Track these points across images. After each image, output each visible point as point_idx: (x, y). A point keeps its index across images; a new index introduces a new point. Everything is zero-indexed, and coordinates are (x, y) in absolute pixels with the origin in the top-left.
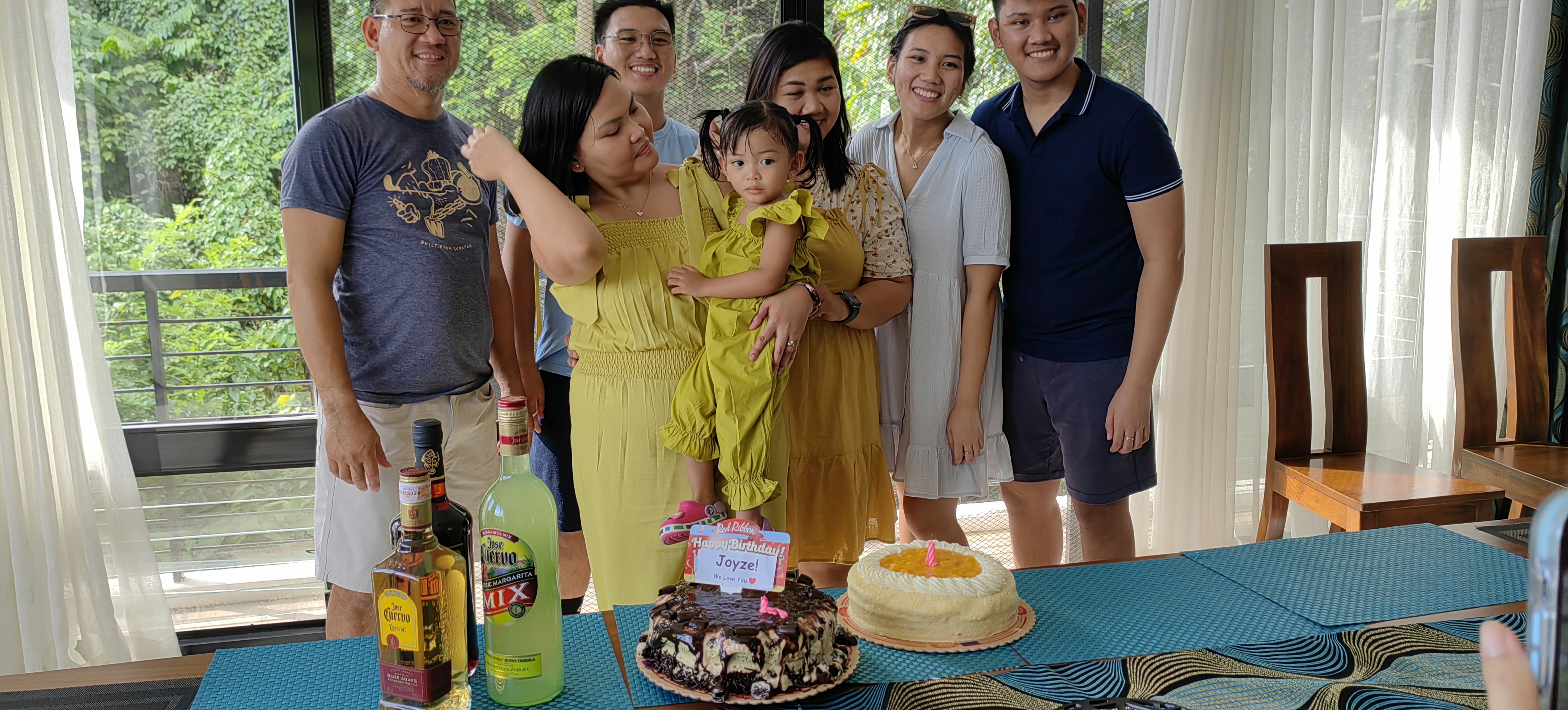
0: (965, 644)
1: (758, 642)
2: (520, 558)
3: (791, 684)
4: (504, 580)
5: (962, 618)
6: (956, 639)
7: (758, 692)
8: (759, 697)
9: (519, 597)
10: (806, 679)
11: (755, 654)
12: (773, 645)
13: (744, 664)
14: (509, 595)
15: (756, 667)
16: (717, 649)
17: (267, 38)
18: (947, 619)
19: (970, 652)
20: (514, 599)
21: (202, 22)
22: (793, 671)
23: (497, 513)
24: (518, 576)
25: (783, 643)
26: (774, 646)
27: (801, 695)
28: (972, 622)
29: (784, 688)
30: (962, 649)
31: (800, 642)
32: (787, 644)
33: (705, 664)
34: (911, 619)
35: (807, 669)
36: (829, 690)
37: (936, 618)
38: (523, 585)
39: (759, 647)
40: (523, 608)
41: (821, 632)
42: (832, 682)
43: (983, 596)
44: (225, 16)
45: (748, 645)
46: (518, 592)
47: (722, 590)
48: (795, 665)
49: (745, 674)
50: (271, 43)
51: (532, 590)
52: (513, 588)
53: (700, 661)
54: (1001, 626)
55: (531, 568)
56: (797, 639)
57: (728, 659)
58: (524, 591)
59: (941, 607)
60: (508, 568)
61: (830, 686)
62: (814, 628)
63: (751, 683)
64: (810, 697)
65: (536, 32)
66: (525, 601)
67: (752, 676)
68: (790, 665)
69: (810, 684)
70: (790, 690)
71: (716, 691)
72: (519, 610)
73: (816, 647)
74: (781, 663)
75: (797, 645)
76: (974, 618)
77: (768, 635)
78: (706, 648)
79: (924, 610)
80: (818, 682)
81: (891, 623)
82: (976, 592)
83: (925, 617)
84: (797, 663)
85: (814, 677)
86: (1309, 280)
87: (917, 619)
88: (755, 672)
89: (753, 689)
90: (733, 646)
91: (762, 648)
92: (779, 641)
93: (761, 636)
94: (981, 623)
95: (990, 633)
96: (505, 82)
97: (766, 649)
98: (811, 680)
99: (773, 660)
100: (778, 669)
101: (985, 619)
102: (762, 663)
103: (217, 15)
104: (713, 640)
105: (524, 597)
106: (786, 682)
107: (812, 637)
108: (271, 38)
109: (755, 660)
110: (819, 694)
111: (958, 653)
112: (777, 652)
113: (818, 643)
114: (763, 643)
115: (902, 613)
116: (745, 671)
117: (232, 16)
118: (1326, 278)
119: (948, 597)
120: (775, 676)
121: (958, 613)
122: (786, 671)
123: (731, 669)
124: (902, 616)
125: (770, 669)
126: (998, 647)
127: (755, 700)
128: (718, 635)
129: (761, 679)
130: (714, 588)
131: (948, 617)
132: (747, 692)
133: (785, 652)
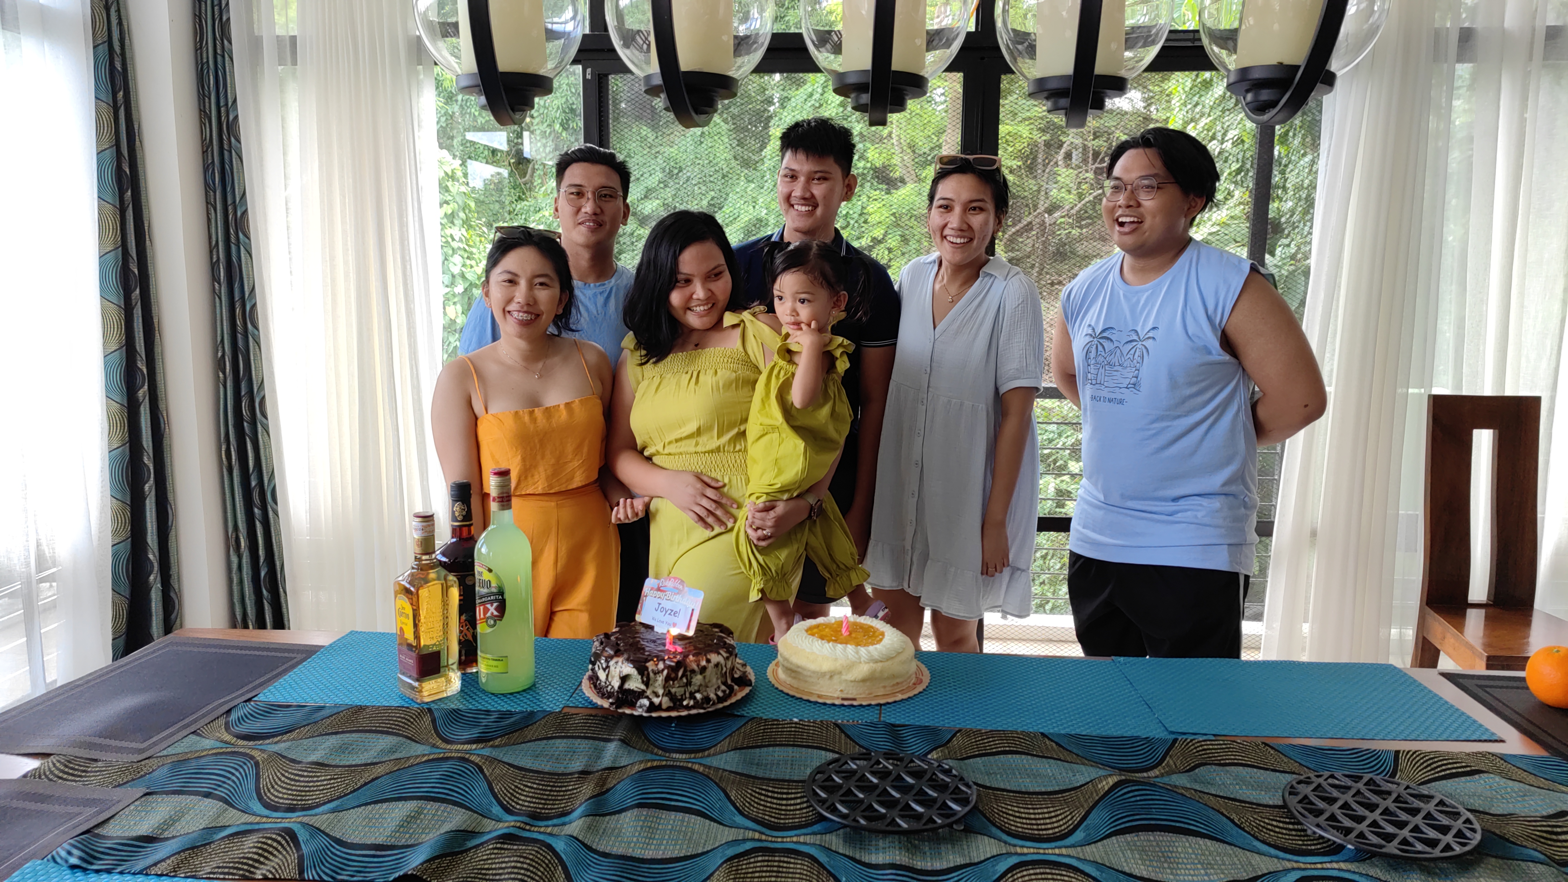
0: (843, 699)
1: (647, 668)
2: (494, 584)
3: (672, 705)
4: (484, 599)
5: (844, 677)
6: (837, 694)
7: (641, 707)
8: (640, 710)
9: (492, 613)
10: (685, 703)
11: (642, 678)
12: (657, 673)
13: (635, 684)
14: (486, 610)
15: (643, 687)
16: (618, 670)
17: (710, 198)
18: (831, 677)
19: (843, 705)
20: (489, 614)
21: (666, 186)
22: (675, 695)
23: (484, 550)
24: (492, 598)
25: (665, 672)
26: (659, 673)
27: (674, 714)
28: (852, 681)
29: (664, 706)
30: (837, 702)
31: (680, 674)
32: (668, 673)
33: (610, 679)
34: (805, 673)
35: (687, 695)
36: (699, 714)
37: (823, 674)
38: (495, 605)
39: (646, 672)
40: (495, 621)
41: (703, 670)
42: (704, 709)
43: (866, 663)
44: (681, 183)
45: (637, 669)
46: (492, 609)
47: (656, 629)
48: (676, 690)
49: (636, 692)
50: (712, 202)
51: (502, 608)
52: (489, 606)
53: (607, 676)
54: (882, 689)
55: (501, 593)
56: (678, 671)
57: (624, 679)
58: (496, 609)
59: (826, 666)
60: (484, 591)
61: (702, 711)
62: (698, 665)
63: (639, 698)
64: (680, 717)
65: (904, 191)
66: (496, 616)
67: (641, 694)
68: (673, 690)
69: (688, 708)
70: (669, 709)
71: (611, 700)
72: (492, 622)
73: (698, 679)
74: (664, 687)
75: (677, 675)
76: (852, 679)
77: (657, 665)
78: (612, 668)
79: (812, 667)
80: (693, 707)
81: (793, 675)
82: (860, 658)
83: (814, 672)
84: (679, 689)
85: (692, 703)
86: (1476, 433)
87: (809, 674)
88: (644, 692)
89: (638, 704)
90: (628, 669)
91: (648, 674)
92: (663, 670)
93: (650, 665)
94: (861, 684)
95: (870, 694)
96: (878, 233)
97: (651, 675)
98: (688, 705)
99: (657, 684)
100: (661, 692)
101: (864, 680)
102: (647, 684)
103: (677, 181)
104: (617, 663)
105: (496, 613)
106: (666, 702)
107: (693, 671)
108: (712, 199)
109: (643, 682)
110: (689, 715)
111: (834, 705)
112: (660, 679)
113: (699, 677)
114: (650, 669)
115: (799, 667)
116: (636, 689)
117: (687, 181)
118: (1497, 431)
119: (836, 660)
120: (657, 696)
121: (840, 673)
122: (668, 694)
123: (626, 686)
124: (799, 670)
125: (655, 690)
126: (869, 705)
127: (638, 712)
128: (620, 659)
129: (647, 697)
130: (650, 628)
131: (832, 675)
132: (633, 705)
133: (667, 679)
